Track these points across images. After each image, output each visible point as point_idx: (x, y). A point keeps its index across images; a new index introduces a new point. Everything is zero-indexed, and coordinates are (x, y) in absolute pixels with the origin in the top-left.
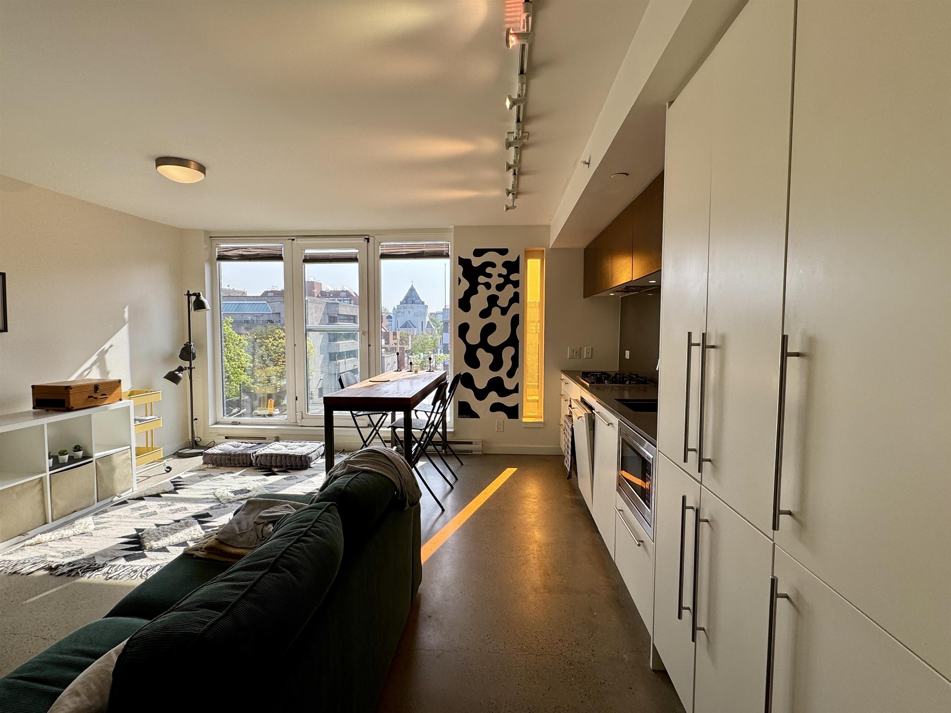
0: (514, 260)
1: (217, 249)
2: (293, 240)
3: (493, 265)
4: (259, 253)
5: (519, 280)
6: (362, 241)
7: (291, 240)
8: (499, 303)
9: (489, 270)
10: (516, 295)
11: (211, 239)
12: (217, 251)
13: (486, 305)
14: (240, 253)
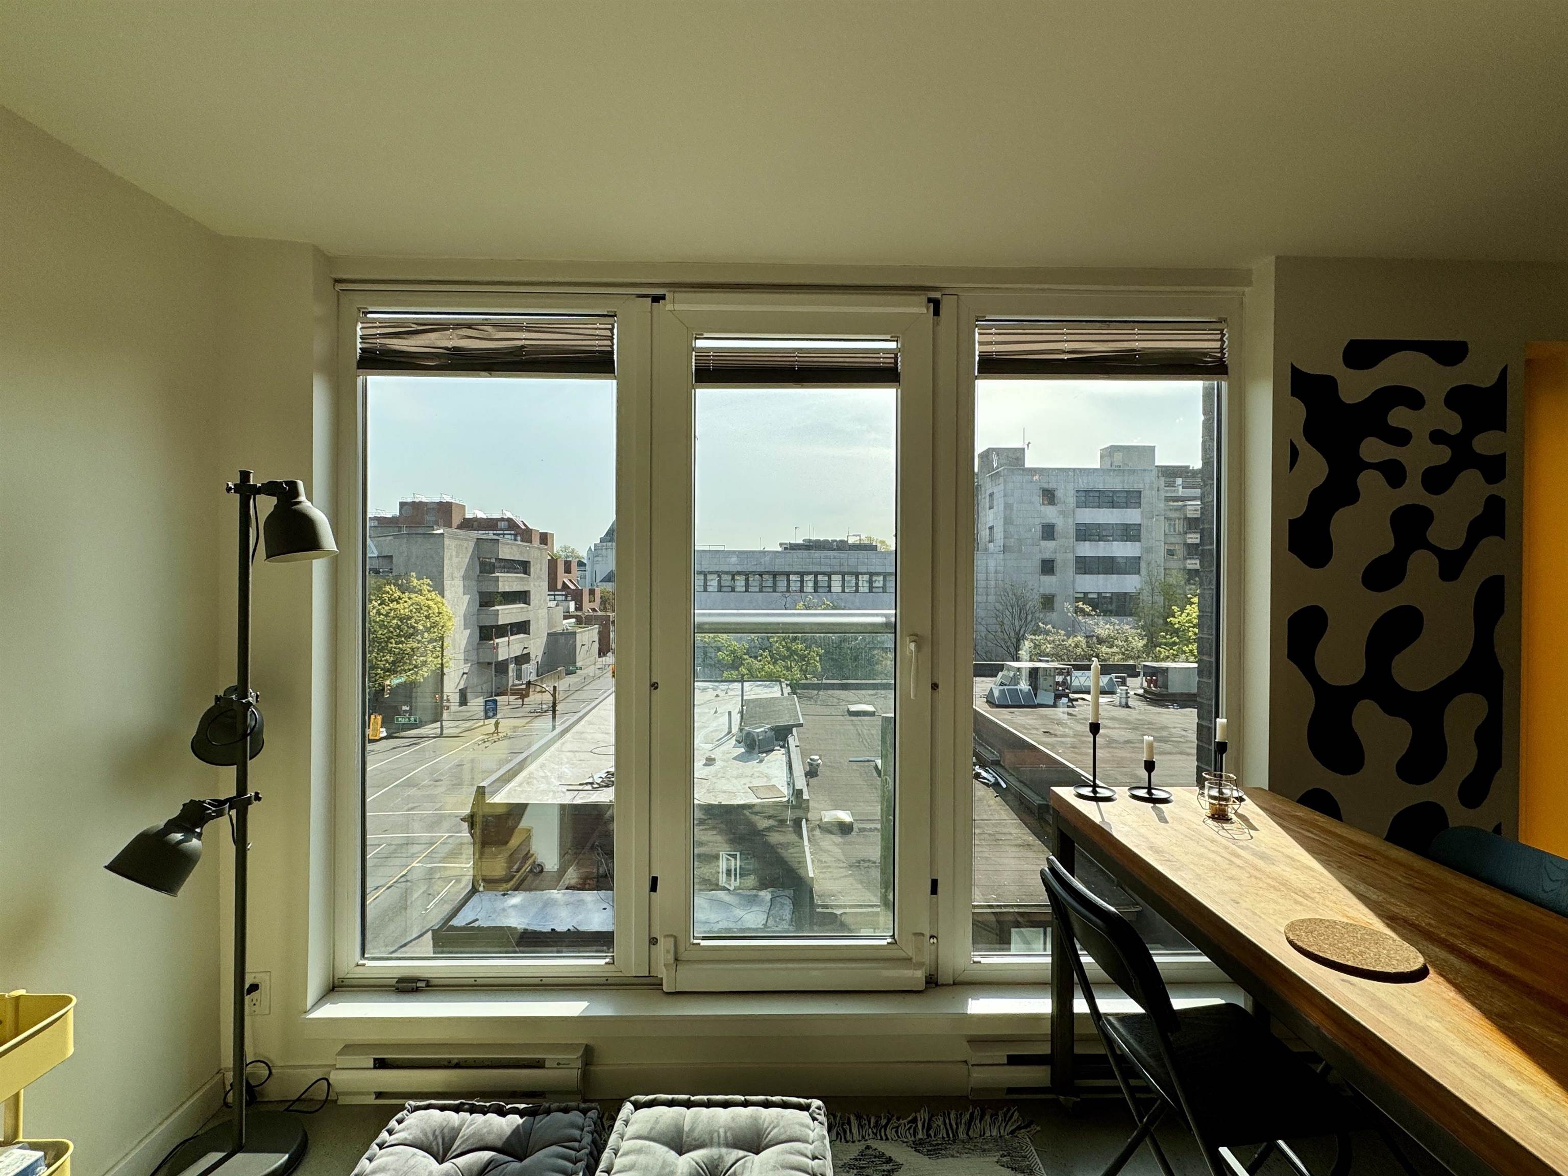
0: (1488, 382)
1: (360, 325)
2: (656, 299)
3: (1413, 399)
4: (523, 347)
5: (1504, 455)
6: (918, 308)
7: (650, 300)
8: (1433, 535)
9: (1399, 417)
10: (1495, 507)
11: (339, 287)
12: (359, 333)
13: (1386, 543)
14: (450, 344)
